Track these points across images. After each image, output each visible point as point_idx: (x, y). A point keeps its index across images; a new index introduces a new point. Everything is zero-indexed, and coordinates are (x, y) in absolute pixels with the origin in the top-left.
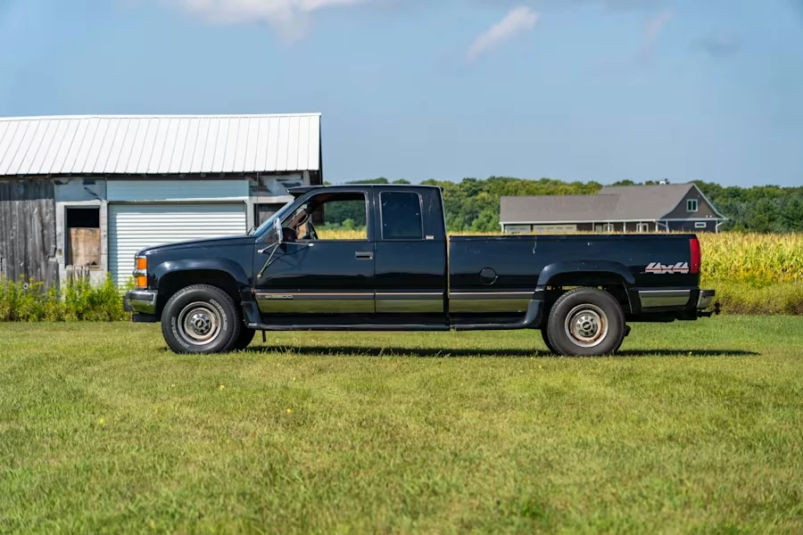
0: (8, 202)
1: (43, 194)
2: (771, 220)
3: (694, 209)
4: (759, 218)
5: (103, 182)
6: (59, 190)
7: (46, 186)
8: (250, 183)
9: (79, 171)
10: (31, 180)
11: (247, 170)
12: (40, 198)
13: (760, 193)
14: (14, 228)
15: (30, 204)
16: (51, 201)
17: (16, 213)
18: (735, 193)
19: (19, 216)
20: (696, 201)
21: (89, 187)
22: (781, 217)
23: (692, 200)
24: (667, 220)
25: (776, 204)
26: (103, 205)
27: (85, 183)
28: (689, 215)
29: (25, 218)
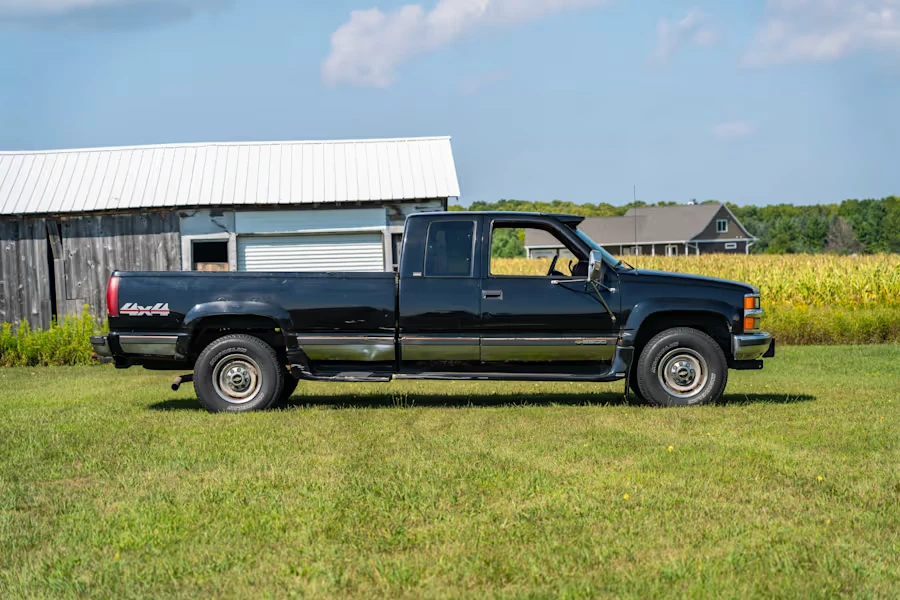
0: (130, 237)
1: (167, 227)
2: (793, 238)
3: (724, 229)
4: (780, 238)
5: (231, 214)
6: (184, 223)
7: (171, 218)
8: (387, 211)
9: (206, 202)
10: (154, 213)
11: (384, 198)
12: (164, 231)
13: (777, 212)
14: (138, 264)
15: (154, 238)
16: (176, 235)
17: (139, 248)
18: (753, 212)
19: (143, 252)
20: (726, 221)
21: (215, 218)
22: (801, 236)
23: (722, 221)
24: (697, 241)
25: (796, 222)
26: (232, 238)
27: (212, 215)
28: (717, 236)
29: (149, 255)
